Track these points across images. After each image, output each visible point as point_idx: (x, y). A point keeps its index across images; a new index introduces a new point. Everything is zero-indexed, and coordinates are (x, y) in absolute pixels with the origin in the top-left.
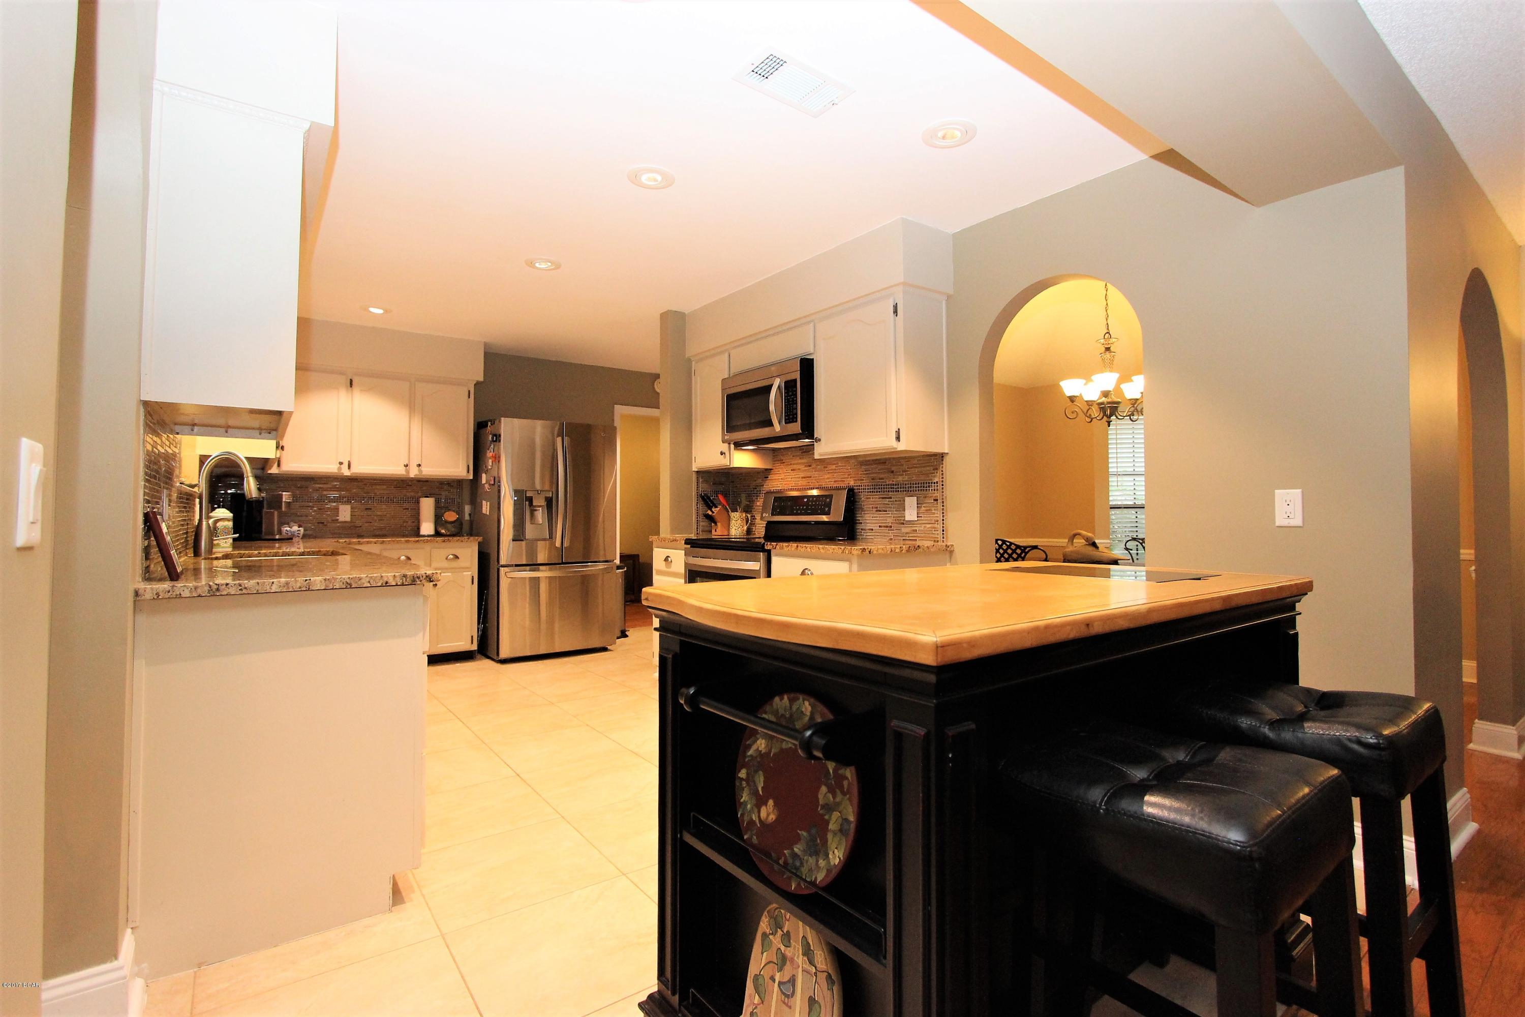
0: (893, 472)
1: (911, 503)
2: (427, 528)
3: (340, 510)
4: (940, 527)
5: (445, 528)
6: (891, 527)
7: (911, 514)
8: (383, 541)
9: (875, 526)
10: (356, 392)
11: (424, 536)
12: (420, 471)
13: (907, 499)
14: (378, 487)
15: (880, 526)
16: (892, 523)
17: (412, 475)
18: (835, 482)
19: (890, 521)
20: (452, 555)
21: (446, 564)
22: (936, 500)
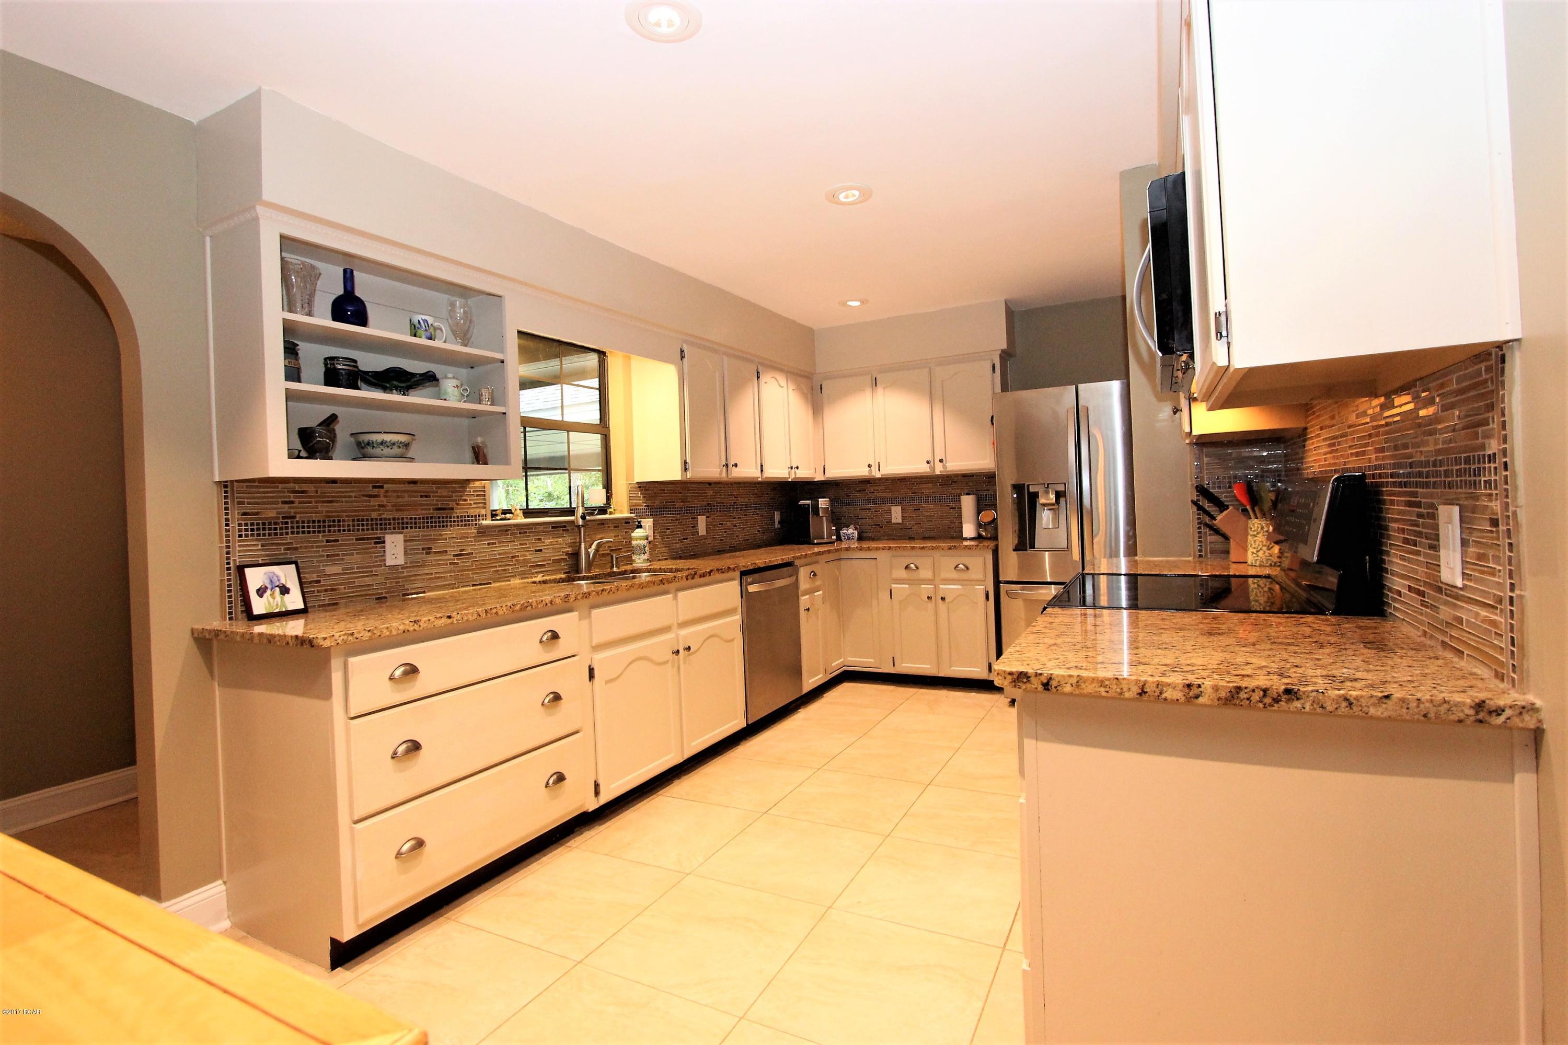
1: (1450, 522)
2: (969, 530)
3: (892, 511)
4: (1506, 622)
5: (986, 530)
6: (1423, 594)
7: (1449, 563)
8: (890, 547)
9: (1403, 585)
10: (880, 390)
11: (966, 539)
12: (944, 466)
13: (1445, 512)
14: (924, 486)
15: (1409, 588)
16: (1424, 582)
17: (938, 472)
19: (1422, 576)
20: (964, 565)
21: (954, 575)
22: (1496, 524)
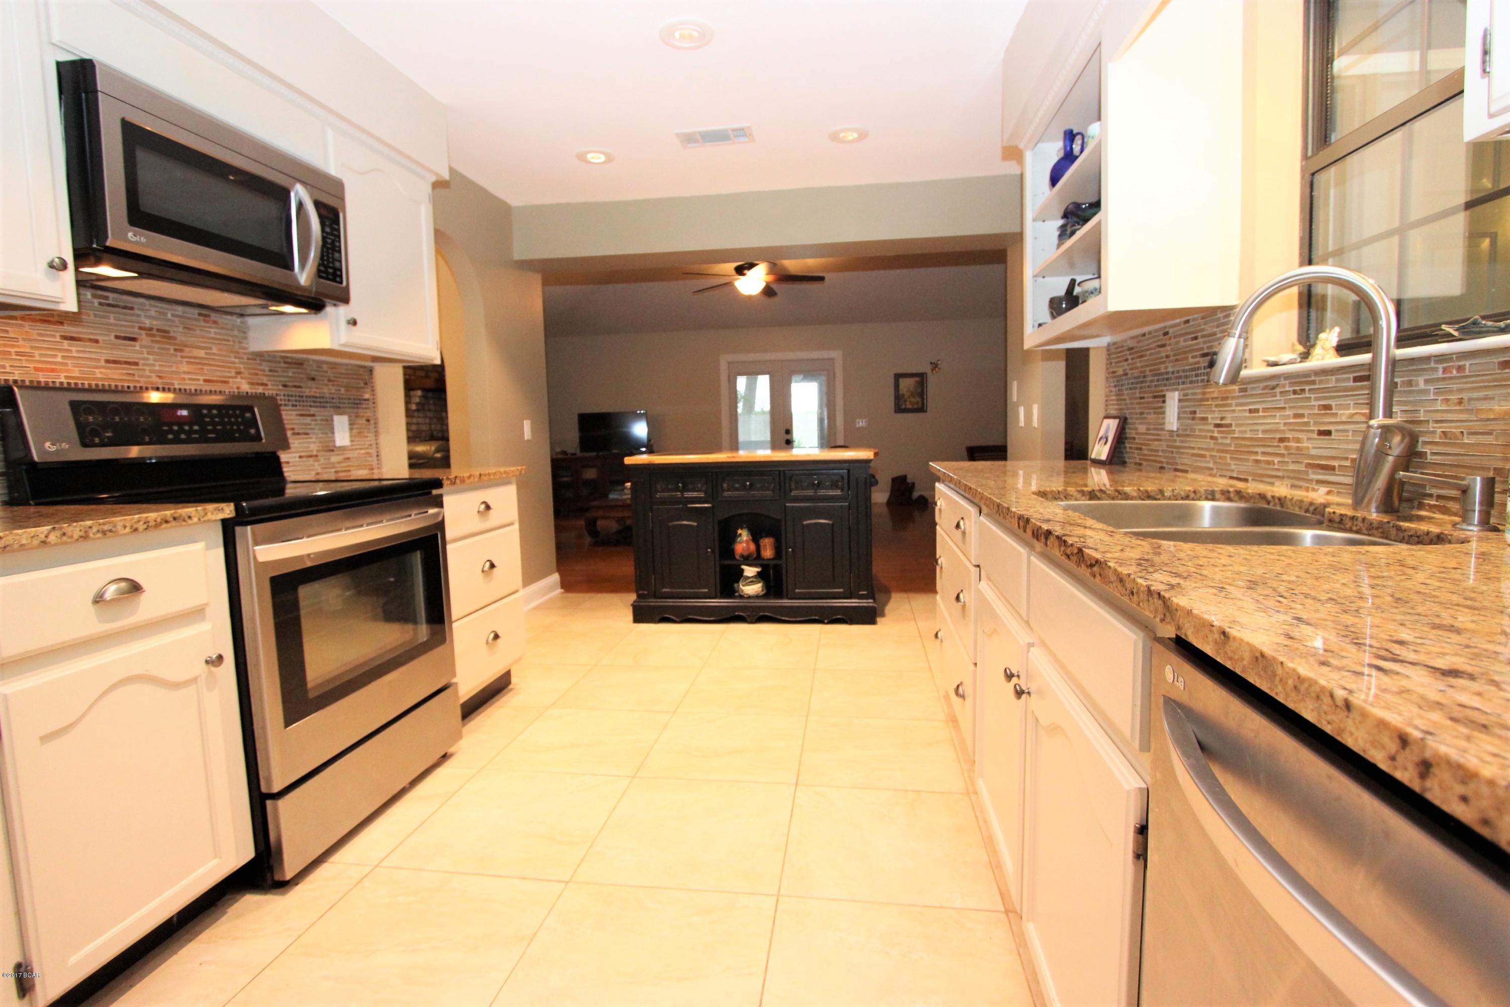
0: (313, 379)
1: (341, 422)
4: (373, 451)
6: (316, 456)
7: (342, 436)
9: (292, 458)
13: (337, 418)
15: (300, 457)
18: (205, 381)
19: (314, 447)
22: (368, 421)
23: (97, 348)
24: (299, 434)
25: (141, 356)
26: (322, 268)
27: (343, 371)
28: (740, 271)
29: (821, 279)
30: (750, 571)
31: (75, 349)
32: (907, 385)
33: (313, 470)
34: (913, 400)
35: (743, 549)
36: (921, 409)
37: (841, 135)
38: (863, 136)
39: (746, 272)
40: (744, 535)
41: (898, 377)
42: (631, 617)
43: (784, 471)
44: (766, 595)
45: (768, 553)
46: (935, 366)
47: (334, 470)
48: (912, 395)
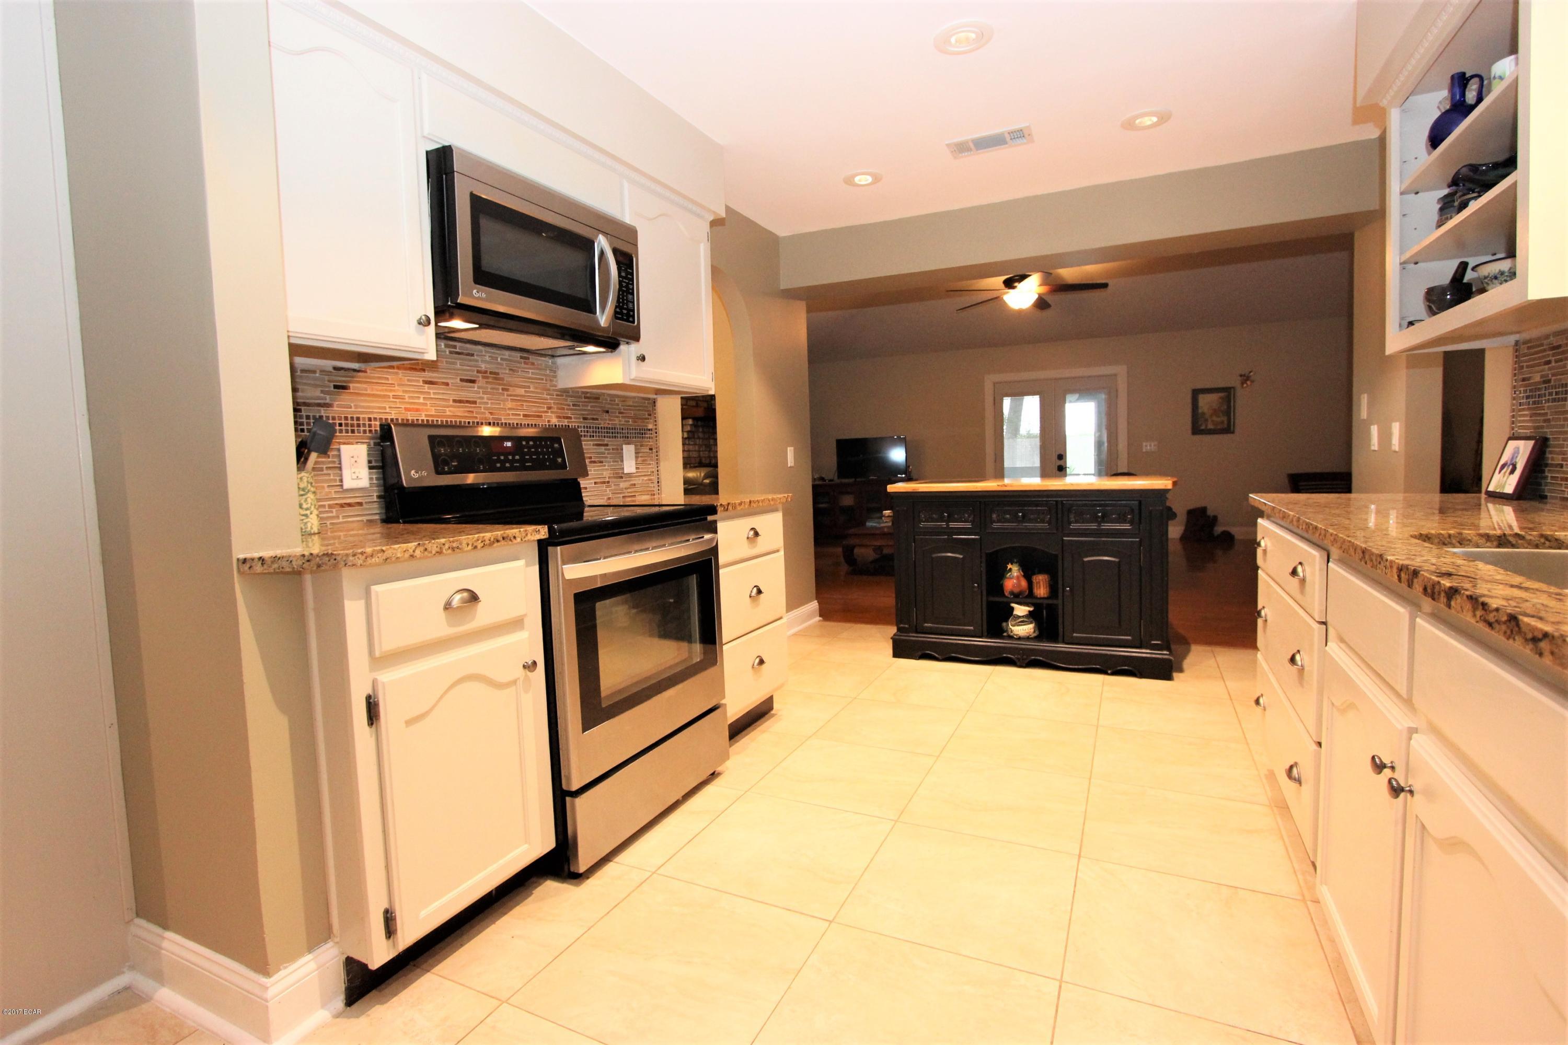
0: (607, 412)
1: (629, 451)
4: (654, 478)
6: (608, 482)
7: (629, 466)
9: (590, 484)
13: (625, 447)
15: (595, 483)
16: (609, 477)
19: (606, 474)
22: (651, 449)
23: (447, 390)
24: (594, 462)
25: (478, 395)
26: (618, 310)
27: (631, 403)
28: (1009, 284)
29: (1105, 286)
30: (1021, 610)
31: (432, 391)
32: (1206, 402)
33: (603, 495)
34: (1215, 418)
35: (1013, 586)
36: (1228, 429)
37: (1137, 121)
38: (1164, 118)
39: (1016, 284)
40: (1015, 570)
41: (1196, 393)
42: (890, 651)
43: (1062, 501)
44: (1038, 638)
45: (1041, 591)
46: (1245, 378)
47: (621, 495)
48: (1215, 412)
